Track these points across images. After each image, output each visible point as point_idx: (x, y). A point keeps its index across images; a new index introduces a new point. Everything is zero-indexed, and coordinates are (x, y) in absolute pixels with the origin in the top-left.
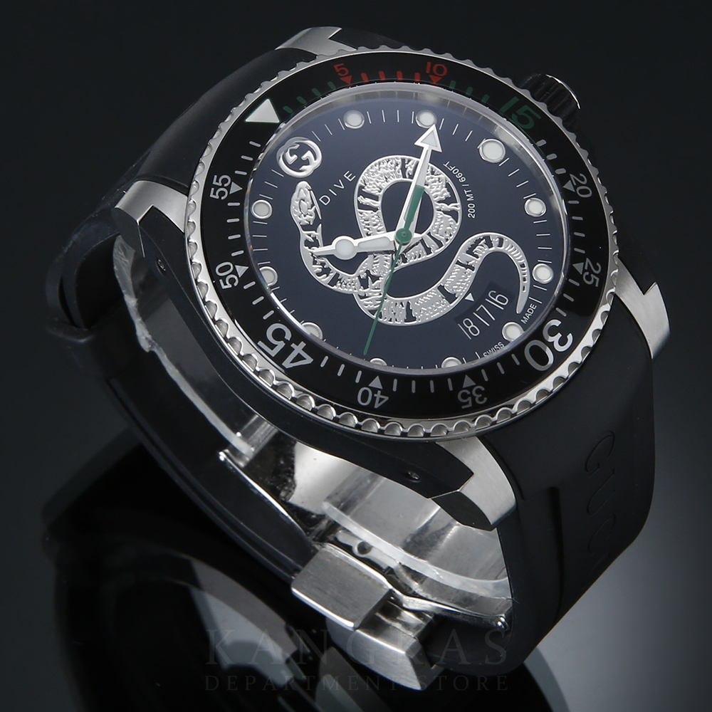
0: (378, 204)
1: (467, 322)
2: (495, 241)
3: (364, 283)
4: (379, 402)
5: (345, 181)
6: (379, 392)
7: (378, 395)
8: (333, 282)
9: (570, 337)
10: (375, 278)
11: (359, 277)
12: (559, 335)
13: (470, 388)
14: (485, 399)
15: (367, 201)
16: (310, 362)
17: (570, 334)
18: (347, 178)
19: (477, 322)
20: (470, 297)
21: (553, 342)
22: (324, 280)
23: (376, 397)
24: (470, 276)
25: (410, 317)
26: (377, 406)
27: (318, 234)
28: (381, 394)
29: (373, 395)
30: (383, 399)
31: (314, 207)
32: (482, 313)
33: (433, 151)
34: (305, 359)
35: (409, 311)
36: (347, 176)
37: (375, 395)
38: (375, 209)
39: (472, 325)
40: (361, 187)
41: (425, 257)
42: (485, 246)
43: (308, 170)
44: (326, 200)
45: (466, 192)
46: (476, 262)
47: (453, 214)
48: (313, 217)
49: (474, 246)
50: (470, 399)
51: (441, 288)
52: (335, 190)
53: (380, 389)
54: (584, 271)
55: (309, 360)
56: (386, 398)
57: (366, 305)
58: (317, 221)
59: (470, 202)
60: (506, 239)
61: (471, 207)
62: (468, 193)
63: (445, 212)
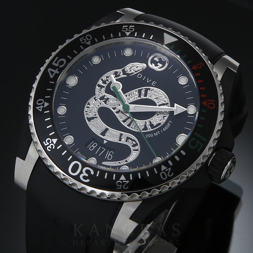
0: (143, 97)
1: (95, 145)
2: (137, 148)
3: (102, 98)
4: (39, 108)
5: (151, 82)
6: (43, 107)
7: (42, 107)
8: (99, 86)
9: (88, 181)
10: (105, 102)
11: (105, 96)
12: (87, 175)
13: (52, 143)
14: (50, 150)
15: (143, 92)
16: (51, 77)
17: (89, 180)
18: (153, 83)
19: (96, 149)
20: (105, 142)
21: (83, 173)
22: (100, 82)
23: (40, 106)
24: (116, 140)
25: (89, 119)
26: (37, 108)
27: (122, 76)
28: (42, 108)
29: (41, 105)
30: (40, 109)
31: (135, 72)
32: (101, 150)
33: (174, 111)
34: (52, 75)
35: (93, 118)
36: (154, 82)
37: (41, 106)
38: (140, 96)
39: (94, 147)
40: (149, 89)
41: (121, 120)
42: (133, 144)
43: (152, 66)
44: (140, 76)
45: (158, 132)
46: (123, 141)
47: (146, 128)
48: (130, 73)
49: (131, 139)
50: (48, 144)
51: (107, 130)
52: (146, 79)
53: (44, 107)
54: (122, 181)
55: (52, 77)
56: (41, 110)
57: (92, 101)
58: (128, 74)
59: (154, 135)
60: (138, 152)
61: (151, 135)
62: (158, 133)
63: (145, 125)
